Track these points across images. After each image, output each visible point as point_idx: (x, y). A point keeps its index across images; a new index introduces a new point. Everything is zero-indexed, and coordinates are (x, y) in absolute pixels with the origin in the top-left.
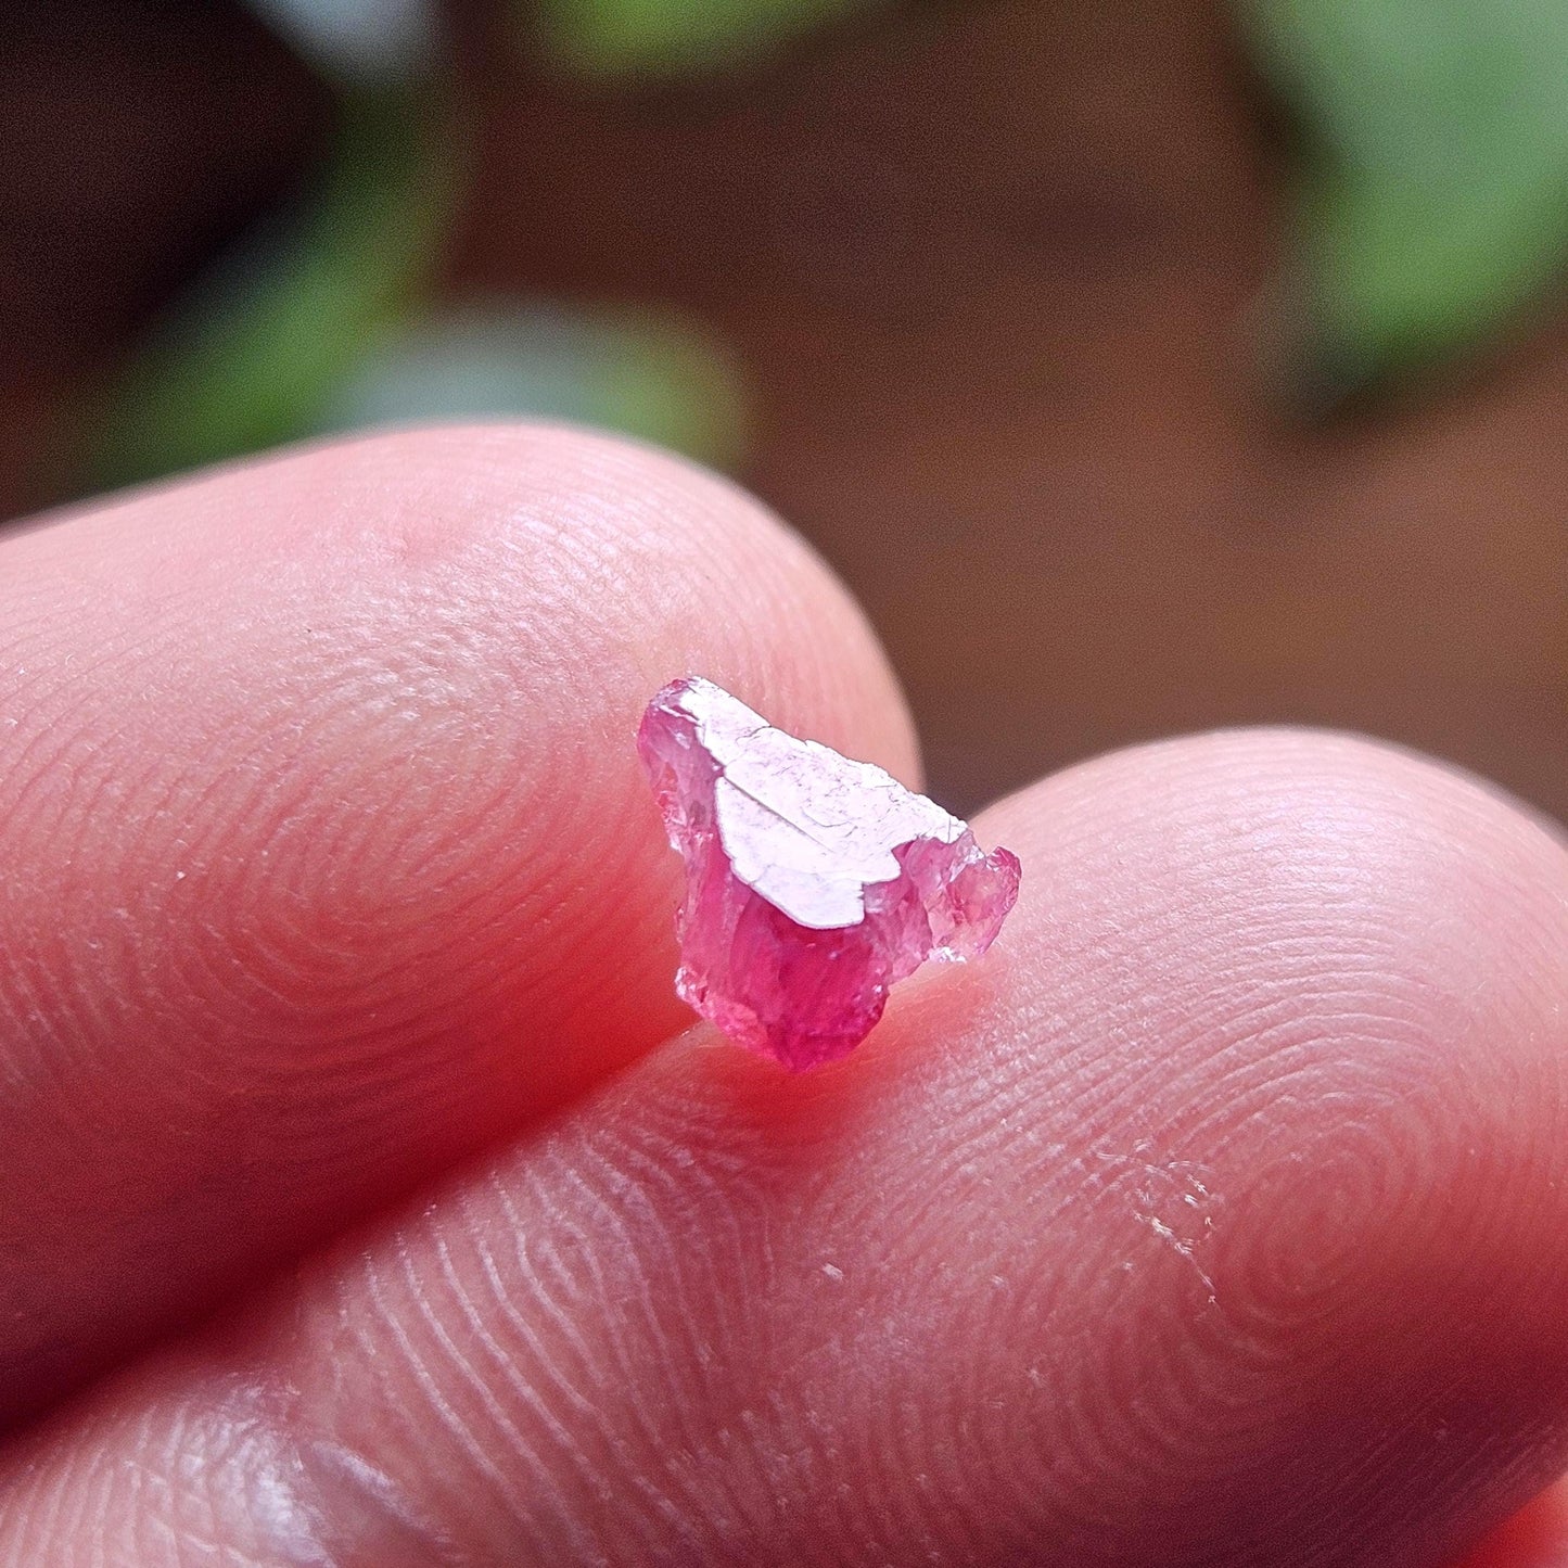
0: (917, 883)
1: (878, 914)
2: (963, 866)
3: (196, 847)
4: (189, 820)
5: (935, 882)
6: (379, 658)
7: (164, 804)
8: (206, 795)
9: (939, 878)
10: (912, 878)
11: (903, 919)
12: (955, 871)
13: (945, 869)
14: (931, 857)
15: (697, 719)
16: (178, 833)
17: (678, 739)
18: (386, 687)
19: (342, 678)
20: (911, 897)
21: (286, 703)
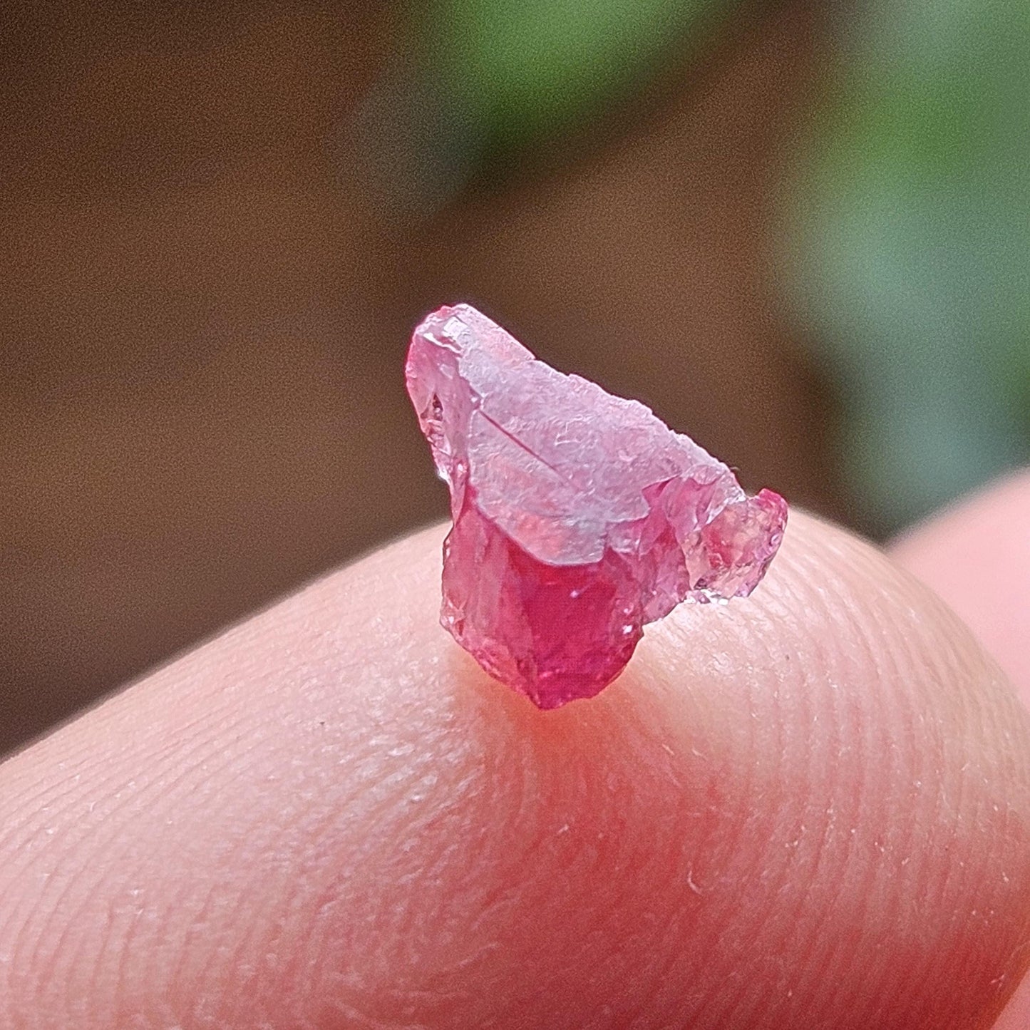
0: (674, 522)
1: (627, 554)
2: (722, 508)
3: (240, 951)
4: (227, 926)
5: (693, 523)
6: (394, 733)
7: (201, 918)
8: (241, 901)
9: (695, 521)
10: (668, 519)
11: (658, 559)
12: (713, 513)
13: (702, 510)
14: (688, 498)
15: (459, 348)
16: (219, 942)
17: (441, 369)
18: (403, 757)
19: (360, 759)
20: (667, 538)
21: (308, 796)
